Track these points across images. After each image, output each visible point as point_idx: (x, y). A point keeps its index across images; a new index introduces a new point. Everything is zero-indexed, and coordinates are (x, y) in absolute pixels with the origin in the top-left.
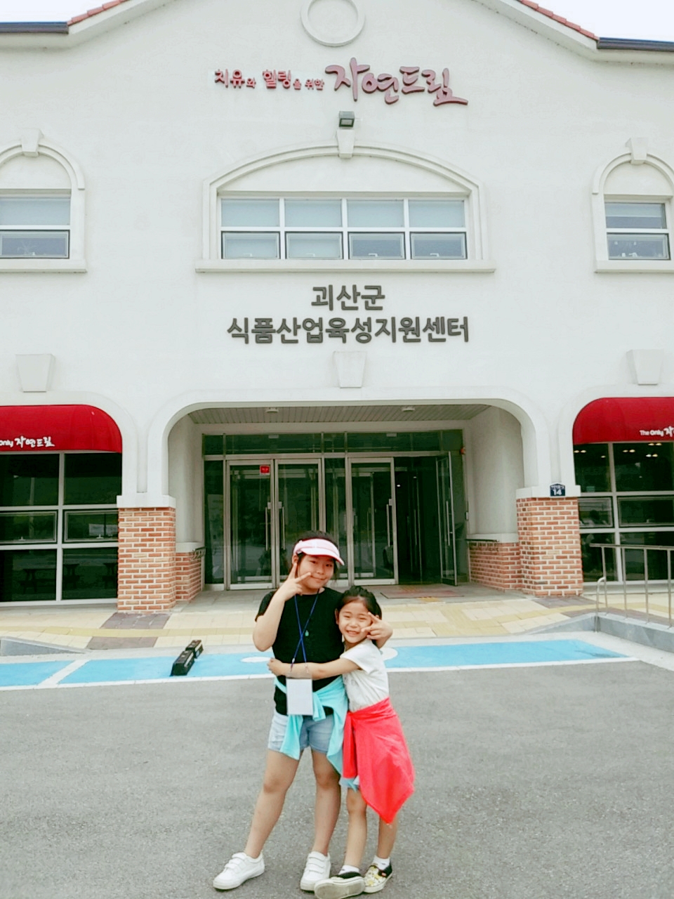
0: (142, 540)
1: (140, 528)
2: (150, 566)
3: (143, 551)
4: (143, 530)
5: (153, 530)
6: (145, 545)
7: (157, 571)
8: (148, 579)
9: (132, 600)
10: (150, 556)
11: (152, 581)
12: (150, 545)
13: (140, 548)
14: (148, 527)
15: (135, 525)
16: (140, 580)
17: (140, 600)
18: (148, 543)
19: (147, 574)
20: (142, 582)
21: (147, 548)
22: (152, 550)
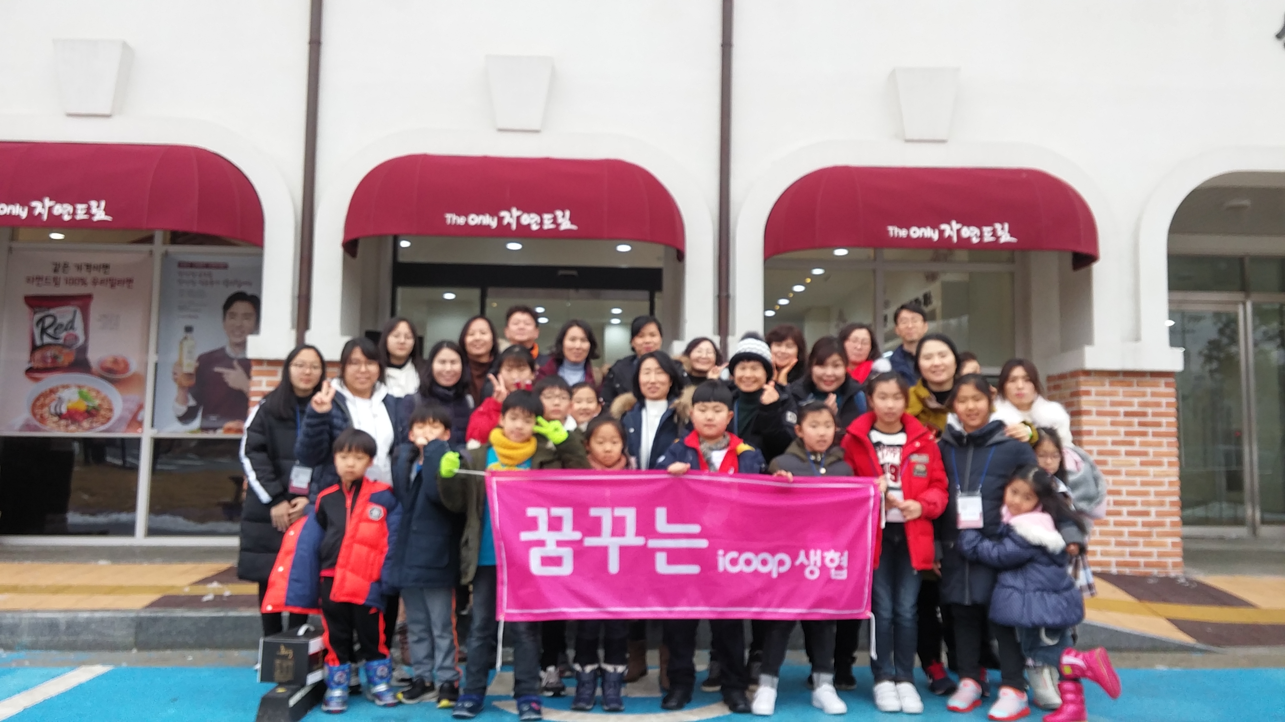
0: (1127, 434)
1: (1122, 410)
2: (1143, 484)
3: (1128, 453)
4: (1127, 414)
5: (1144, 414)
6: (1131, 443)
7: (1157, 494)
8: (1139, 508)
9: (1112, 548)
10: (1143, 464)
11: (1147, 514)
12: (1143, 444)
13: (1123, 449)
14: (1135, 408)
15: (1113, 404)
16: (1125, 509)
17: (1127, 550)
18: (1137, 439)
19: (1139, 499)
20: (1130, 513)
21: (1136, 448)
22: (1145, 454)
